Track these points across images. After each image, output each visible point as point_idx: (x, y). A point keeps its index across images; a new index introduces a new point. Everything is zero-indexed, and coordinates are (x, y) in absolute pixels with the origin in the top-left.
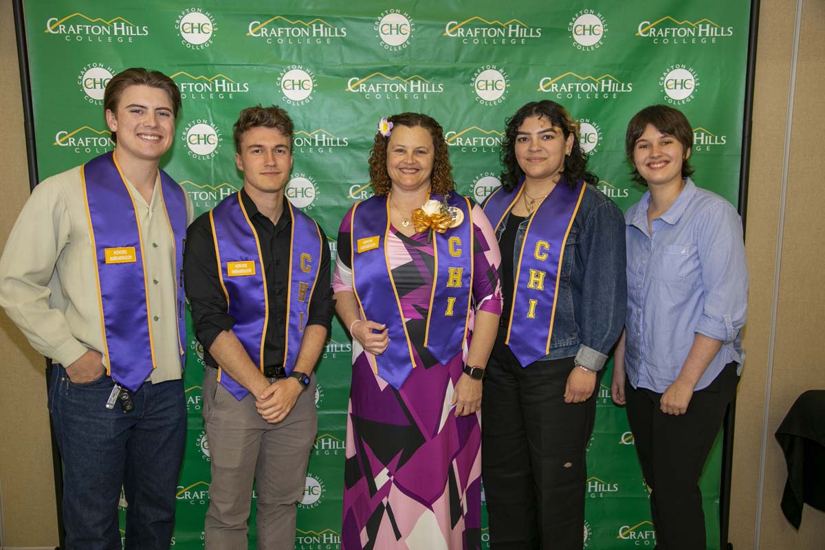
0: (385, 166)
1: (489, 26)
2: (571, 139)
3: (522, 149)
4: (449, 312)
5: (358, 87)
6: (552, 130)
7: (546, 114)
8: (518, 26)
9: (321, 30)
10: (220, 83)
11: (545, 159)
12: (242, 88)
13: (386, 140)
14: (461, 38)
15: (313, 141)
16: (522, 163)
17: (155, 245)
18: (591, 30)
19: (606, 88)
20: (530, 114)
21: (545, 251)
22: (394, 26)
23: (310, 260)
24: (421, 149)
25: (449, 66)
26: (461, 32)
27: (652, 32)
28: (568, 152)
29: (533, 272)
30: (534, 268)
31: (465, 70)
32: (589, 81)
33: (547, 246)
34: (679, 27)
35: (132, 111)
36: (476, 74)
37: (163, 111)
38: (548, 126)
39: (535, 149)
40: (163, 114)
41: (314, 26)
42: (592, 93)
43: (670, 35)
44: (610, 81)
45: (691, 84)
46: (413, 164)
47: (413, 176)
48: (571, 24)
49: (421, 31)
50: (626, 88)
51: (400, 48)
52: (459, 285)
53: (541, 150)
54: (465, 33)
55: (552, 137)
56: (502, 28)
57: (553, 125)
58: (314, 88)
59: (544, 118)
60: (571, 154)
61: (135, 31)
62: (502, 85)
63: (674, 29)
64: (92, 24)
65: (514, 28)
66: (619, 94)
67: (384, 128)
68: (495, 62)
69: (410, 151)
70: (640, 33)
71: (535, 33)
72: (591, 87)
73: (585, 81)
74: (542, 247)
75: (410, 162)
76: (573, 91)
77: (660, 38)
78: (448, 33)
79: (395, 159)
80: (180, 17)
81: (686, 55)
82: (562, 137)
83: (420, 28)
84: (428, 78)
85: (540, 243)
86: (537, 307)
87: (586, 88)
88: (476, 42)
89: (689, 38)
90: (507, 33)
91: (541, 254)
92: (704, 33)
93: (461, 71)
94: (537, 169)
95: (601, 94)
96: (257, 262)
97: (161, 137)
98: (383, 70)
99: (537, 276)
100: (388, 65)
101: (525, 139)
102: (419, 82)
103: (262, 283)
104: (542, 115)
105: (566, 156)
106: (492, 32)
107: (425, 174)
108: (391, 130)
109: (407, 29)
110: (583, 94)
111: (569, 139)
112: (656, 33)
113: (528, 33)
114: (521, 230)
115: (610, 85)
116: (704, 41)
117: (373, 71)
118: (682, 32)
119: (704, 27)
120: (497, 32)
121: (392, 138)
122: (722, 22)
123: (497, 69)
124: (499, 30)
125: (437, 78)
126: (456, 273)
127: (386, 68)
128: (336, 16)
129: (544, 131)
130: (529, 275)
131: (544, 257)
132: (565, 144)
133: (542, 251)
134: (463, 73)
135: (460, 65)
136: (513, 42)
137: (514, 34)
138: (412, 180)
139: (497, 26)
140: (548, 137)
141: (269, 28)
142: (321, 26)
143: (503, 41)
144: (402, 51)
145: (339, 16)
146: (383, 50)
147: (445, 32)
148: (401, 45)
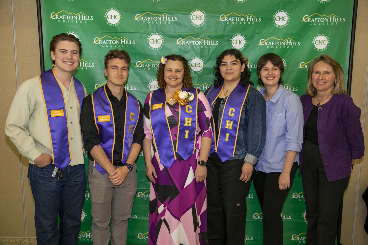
0: (163, 77)
1: (239, 17)
2: (244, 66)
3: (223, 69)
4: (186, 137)
5: (181, 42)
6: (236, 61)
7: (233, 54)
8: (251, 17)
9: (166, 18)
10: (123, 40)
11: (233, 73)
12: (132, 42)
13: (164, 65)
14: (227, 22)
16: (223, 75)
17: (71, 108)
18: (283, 19)
19: (288, 44)
20: (227, 54)
21: (233, 113)
22: (198, 16)
23: (134, 115)
24: (178, 70)
25: (221, 33)
26: (226, 19)
27: (309, 20)
28: (242, 71)
29: (228, 121)
30: (228, 120)
31: (228, 35)
32: (281, 41)
33: (234, 110)
34: (321, 17)
35: (61, 52)
36: (232, 37)
37: (74, 52)
38: (234, 59)
39: (229, 68)
40: (74, 53)
41: (163, 16)
42: (282, 46)
43: (317, 21)
44: (290, 41)
45: (326, 42)
46: (175, 76)
47: (175, 82)
48: (274, 16)
49: (209, 19)
50: (297, 44)
51: (200, 26)
52: (190, 125)
53: (231, 69)
54: (228, 20)
55: (236, 64)
56: (244, 17)
57: (236, 59)
58: (162, 43)
59: (233, 56)
60: (244, 72)
61: (87, 18)
62: (243, 42)
63: (319, 19)
64: (70, 15)
65: (249, 17)
66: (294, 47)
67: (163, 61)
68: (240, 32)
69: (174, 71)
70: (304, 20)
71: (258, 20)
72: (282, 43)
73: (279, 41)
74: (232, 111)
75: (174, 75)
76: (274, 45)
77: (313, 22)
78: (221, 19)
79: (167, 74)
80: (107, 12)
81: (324, 30)
82: (240, 64)
83: (209, 17)
84: (212, 39)
85: (231, 109)
86: (229, 136)
87: (279, 44)
88: (232, 24)
89: (325, 22)
90: (246, 20)
91: (231, 114)
92: (332, 20)
93: (225, 36)
94: (229, 77)
95: (286, 46)
96: (111, 116)
97: (73, 63)
98: (191, 35)
99: (230, 123)
101: (224, 65)
102: (208, 40)
103: (113, 125)
104: (232, 55)
105: (242, 73)
106: (240, 19)
107: (180, 80)
108: (166, 62)
109: (203, 18)
110: (278, 46)
111: (243, 65)
112: (311, 20)
113: (255, 20)
114: (222, 103)
115: (290, 43)
116: (332, 24)
117: (188, 36)
118: (322, 20)
119: (332, 18)
120: (242, 19)
121: (166, 65)
122: (340, 16)
123: (242, 35)
124: (243, 18)
125: (216, 39)
126: (188, 120)
127: (194, 34)
128: (173, 12)
129: (233, 61)
130: (226, 123)
131: (233, 115)
132: (241, 68)
133: (232, 112)
134: (226, 37)
135: (226, 33)
136: (249, 23)
137: (249, 20)
138: (174, 83)
139: (242, 17)
140: (234, 64)
141: (144, 17)
142: (166, 16)
143: (245, 23)
144: (201, 27)
145: (174, 12)
146: (193, 27)
147: (219, 19)
148: (201, 25)
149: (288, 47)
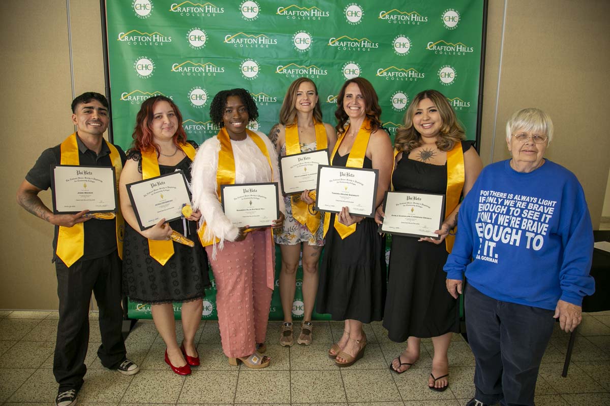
1: (352, 41)
5: (282, 71)
8: (366, 42)
9: (264, 40)
10: (209, 67)
12: (221, 70)
14: (337, 47)
15: (258, 99)
18: (404, 45)
19: (411, 75)
22: (302, 39)
25: (330, 61)
26: (337, 44)
27: (434, 48)
31: (339, 63)
32: (403, 71)
34: (447, 46)
36: (344, 66)
41: (260, 38)
42: (404, 78)
43: (443, 50)
44: (413, 72)
45: (453, 75)
48: (393, 42)
49: (316, 43)
50: (421, 76)
51: (305, 51)
54: (339, 44)
56: (358, 42)
58: (259, 71)
61: (164, 39)
62: (358, 71)
63: (445, 47)
64: (142, 36)
65: (364, 42)
66: (418, 79)
68: (354, 60)
70: (429, 48)
71: (375, 46)
72: (403, 74)
73: (401, 71)
76: (395, 76)
77: (438, 51)
78: (330, 44)
80: (189, 32)
81: (450, 60)
83: (316, 41)
84: (319, 67)
87: (401, 75)
88: (345, 49)
89: (452, 52)
90: (361, 45)
92: (459, 50)
93: (336, 64)
95: (409, 78)
100: (298, 60)
102: (315, 69)
106: (353, 44)
109: (309, 41)
110: (399, 78)
112: (436, 48)
113: (371, 45)
115: (413, 74)
117: (290, 63)
118: (449, 49)
119: (459, 47)
120: (356, 44)
122: (468, 45)
123: (356, 64)
124: (357, 43)
125: (324, 67)
127: (297, 61)
134: (337, 65)
135: (336, 61)
136: (364, 50)
137: (364, 45)
139: (356, 41)
141: (236, 38)
142: (264, 38)
143: (359, 49)
144: (306, 53)
145: (273, 33)
146: (296, 52)
147: (329, 43)
148: (306, 49)
149: (411, 80)
